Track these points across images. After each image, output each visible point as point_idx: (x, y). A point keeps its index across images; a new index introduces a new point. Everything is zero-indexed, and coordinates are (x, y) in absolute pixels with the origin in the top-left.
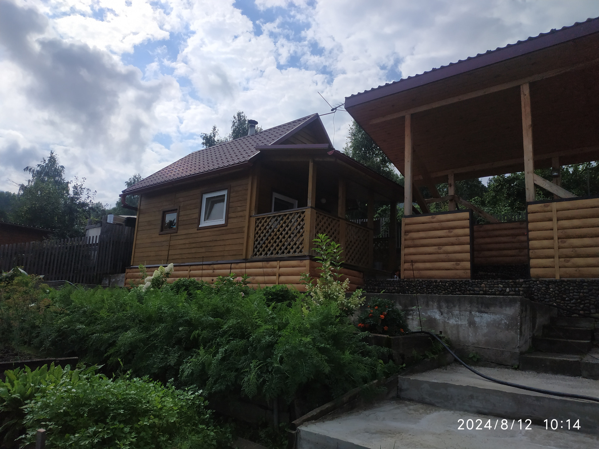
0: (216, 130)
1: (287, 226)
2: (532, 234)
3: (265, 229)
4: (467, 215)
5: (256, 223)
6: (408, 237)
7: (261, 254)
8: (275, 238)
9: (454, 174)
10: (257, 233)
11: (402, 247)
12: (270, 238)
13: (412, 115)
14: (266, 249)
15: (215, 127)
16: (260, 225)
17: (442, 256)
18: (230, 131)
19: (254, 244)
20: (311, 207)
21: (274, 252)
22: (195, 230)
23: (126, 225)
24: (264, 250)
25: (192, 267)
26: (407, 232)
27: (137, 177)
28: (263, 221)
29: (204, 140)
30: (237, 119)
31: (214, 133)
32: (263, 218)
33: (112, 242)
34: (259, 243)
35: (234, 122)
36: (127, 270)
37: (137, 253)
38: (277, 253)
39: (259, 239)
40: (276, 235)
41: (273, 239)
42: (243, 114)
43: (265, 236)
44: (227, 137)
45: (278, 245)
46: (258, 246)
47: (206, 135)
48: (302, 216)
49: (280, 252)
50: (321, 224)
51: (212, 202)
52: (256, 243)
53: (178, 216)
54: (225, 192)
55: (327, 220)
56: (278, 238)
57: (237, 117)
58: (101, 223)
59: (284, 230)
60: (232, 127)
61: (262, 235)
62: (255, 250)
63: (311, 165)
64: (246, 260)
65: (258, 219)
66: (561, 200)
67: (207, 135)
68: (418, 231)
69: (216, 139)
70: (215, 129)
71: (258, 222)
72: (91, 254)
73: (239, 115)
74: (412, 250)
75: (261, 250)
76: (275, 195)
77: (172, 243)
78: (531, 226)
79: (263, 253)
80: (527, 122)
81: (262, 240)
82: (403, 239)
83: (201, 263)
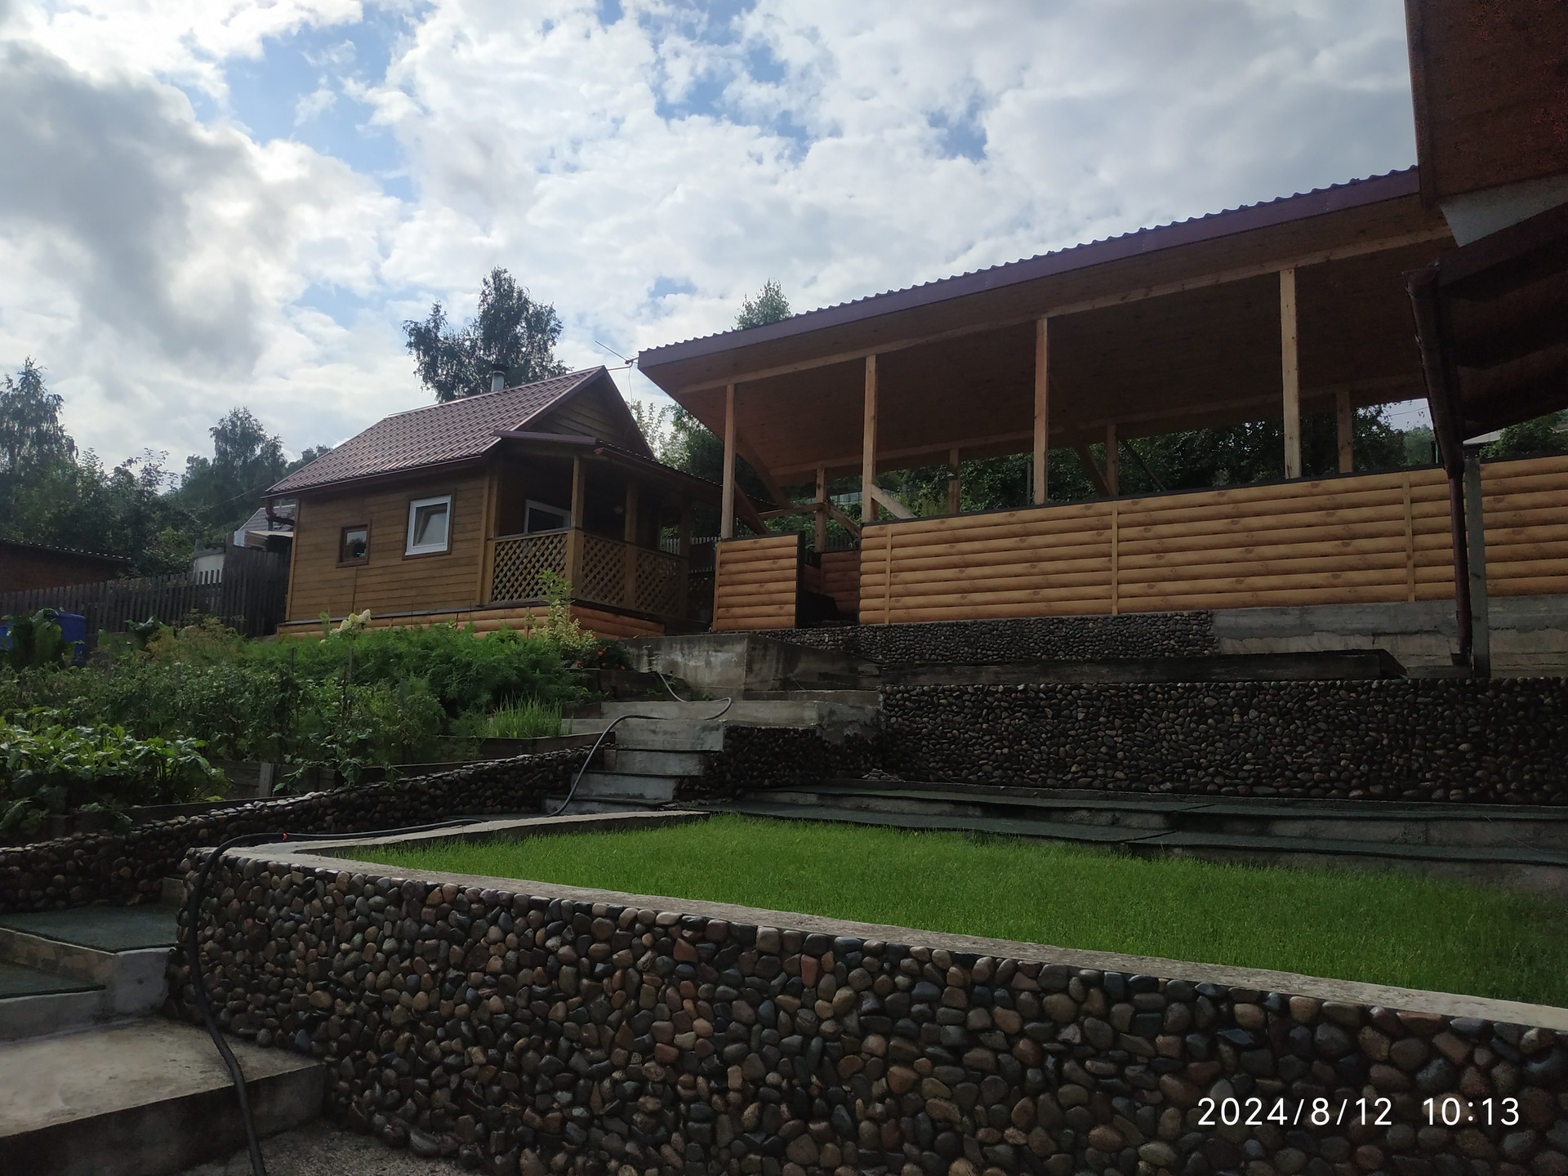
0: (442, 313)
1: (543, 555)
2: (864, 566)
3: (510, 559)
4: (794, 539)
5: (496, 550)
6: (723, 571)
7: (504, 598)
8: (525, 572)
9: (826, 469)
10: (498, 565)
11: (716, 585)
12: (517, 573)
13: (736, 385)
14: (512, 590)
15: (437, 306)
16: (503, 553)
17: (764, 598)
18: (476, 313)
19: (494, 582)
20: (576, 528)
21: (524, 594)
22: (399, 561)
23: (269, 550)
24: (508, 592)
25: (394, 620)
26: (723, 563)
27: (240, 415)
28: (507, 547)
29: (413, 338)
30: (493, 286)
31: (435, 321)
32: (508, 543)
33: (245, 580)
34: (501, 581)
35: (484, 292)
36: (279, 630)
37: (295, 600)
38: (528, 595)
39: (501, 575)
40: (525, 568)
41: (521, 574)
42: (506, 275)
43: (510, 570)
44: (469, 328)
45: (529, 584)
46: (500, 585)
47: (416, 324)
48: (564, 540)
49: (531, 593)
50: (592, 553)
51: (426, 514)
52: (497, 581)
53: (369, 536)
54: (447, 500)
55: (604, 546)
56: (529, 573)
57: (492, 281)
58: (224, 546)
59: (538, 561)
60: (480, 305)
61: (506, 569)
62: (495, 591)
63: (576, 464)
64: (481, 608)
65: (500, 544)
66: (897, 521)
67: (419, 326)
68: (737, 562)
69: (440, 335)
70: (439, 311)
71: (499, 548)
72: (210, 601)
73: (497, 276)
74: (728, 589)
75: (504, 591)
76: (531, 504)
77: (360, 581)
78: (864, 555)
79: (508, 596)
80: (870, 411)
81: (505, 575)
82: (717, 573)
83: (410, 614)
